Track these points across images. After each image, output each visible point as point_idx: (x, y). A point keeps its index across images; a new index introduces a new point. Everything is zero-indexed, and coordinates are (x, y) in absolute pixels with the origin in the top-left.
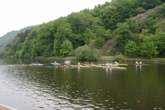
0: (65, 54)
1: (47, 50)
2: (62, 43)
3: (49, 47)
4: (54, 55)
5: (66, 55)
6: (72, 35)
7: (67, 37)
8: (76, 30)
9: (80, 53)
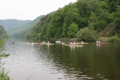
0: (71, 35)
1: (58, 32)
2: (69, 26)
3: (59, 29)
4: (63, 37)
5: (72, 37)
6: (79, 19)
7: (74, 20)
8: (84, 14)
9: (81, 35)
